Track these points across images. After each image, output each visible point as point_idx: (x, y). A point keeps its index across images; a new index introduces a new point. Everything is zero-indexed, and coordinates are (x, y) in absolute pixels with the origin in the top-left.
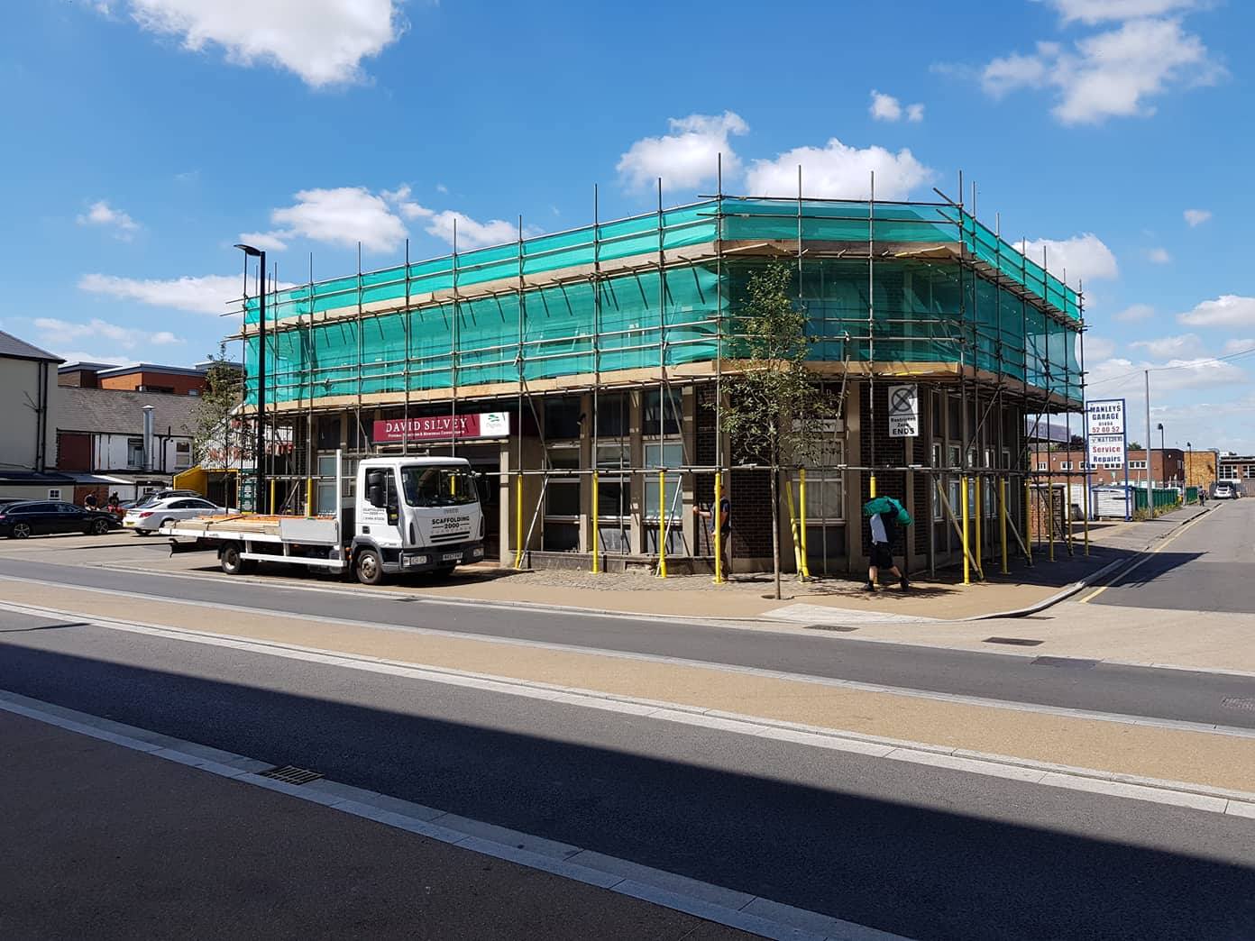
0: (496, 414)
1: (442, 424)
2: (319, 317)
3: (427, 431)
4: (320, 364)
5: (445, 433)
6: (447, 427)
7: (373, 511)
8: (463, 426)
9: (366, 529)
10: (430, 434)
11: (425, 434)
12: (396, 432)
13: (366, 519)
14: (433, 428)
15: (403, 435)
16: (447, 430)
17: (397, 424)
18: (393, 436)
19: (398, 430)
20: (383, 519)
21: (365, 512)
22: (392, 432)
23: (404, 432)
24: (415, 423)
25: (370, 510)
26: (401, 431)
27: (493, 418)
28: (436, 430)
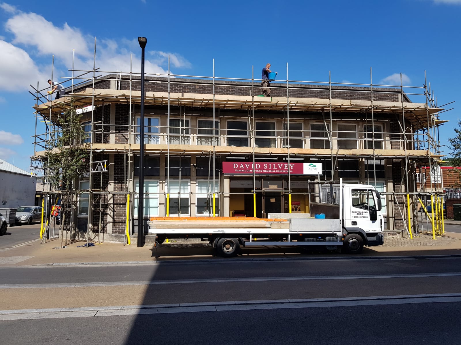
0: (314, 163)
1: (277, 166)
2: (174, 95)
6: (280, 168)
7: (359, 213)
8: (292, 168)
9: (354, 223)
10: (267, 171)
11: (264, 171)
12: (242, 169)
13: (354, 217)
14: (270, 168)
15: (247, 171)
16: (281, 170)
17: (242, 165)
18: (239, 171)
19: (243, 168)
20: (367, 217)
21: (353, 213)
22: (238, 169)
23: (247, 169)
24: (257, 164)
25: (357, 212)
26: (245, 168)
27: (312, 166)
28: (272, 169)
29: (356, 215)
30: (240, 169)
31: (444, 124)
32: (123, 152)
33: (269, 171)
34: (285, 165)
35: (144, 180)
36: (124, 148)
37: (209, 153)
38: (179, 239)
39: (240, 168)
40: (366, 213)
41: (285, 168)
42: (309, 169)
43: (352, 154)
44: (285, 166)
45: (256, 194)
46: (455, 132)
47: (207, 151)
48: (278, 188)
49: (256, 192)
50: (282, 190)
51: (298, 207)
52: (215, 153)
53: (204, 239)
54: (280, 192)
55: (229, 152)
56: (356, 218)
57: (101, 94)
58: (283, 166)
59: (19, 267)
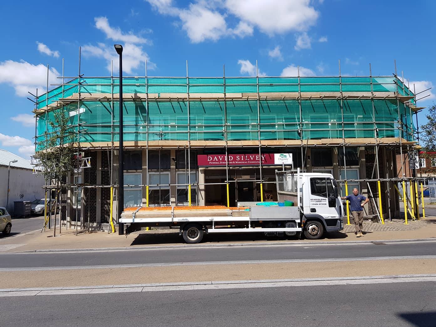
0: (284, 154)
1: (249, 158)
2: (151, 96)
3: (238, 161)
4: (152, 122)
5: (251, 162)
6: (252, 159)
7: (317, 200)
8: (263, 159)
9: (313, 210)
10: (240, 162)
11: (236, 162)
12: (215, 161)
13: (313, 204)
14: (242, 160)
15: (221, 163)
16: (253, 161)
17: (215, 157)
18: (213, 163)
19: (217, 160)
20: (326, 204)
21: (312, 201)
22: (212, 161)
23: (221, 161)
24: (229, 157)
25: (316, 200)
26: (219, 161)
27: (283, 156)
28: (244, 160)
29: (315, 203)
30: (214, 162)
31: (422, 111)
32: (106, 149)
33: (242, 162)
34: (257, 156)
35: (124, 174)
36: (107, 146)
37: (185, 147)
38: (158, 227)
39: (214, 160)
40: (325, 201)
41: (257, 159)
42: (280, 159)
43: (322, 144)
44: (257, 158)
45: (229, 184)
46: (427, 118)
47: (183, 146)
48: (250, 178)
49: (229, 182)
50: (254, 180)
51: (270, 196)
52: (190, 147)
53: (172, 227)
54: (253, 182)
55: (203, 146)
56: (314, 206)
57: (85, 98)
58: (255, 158)
59: (8, 253)
